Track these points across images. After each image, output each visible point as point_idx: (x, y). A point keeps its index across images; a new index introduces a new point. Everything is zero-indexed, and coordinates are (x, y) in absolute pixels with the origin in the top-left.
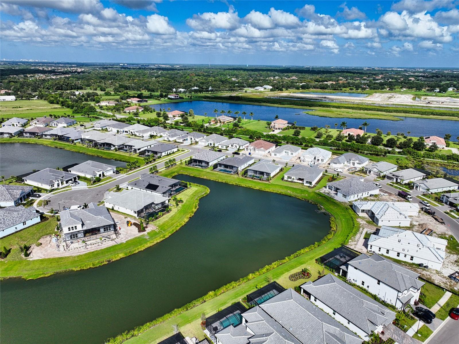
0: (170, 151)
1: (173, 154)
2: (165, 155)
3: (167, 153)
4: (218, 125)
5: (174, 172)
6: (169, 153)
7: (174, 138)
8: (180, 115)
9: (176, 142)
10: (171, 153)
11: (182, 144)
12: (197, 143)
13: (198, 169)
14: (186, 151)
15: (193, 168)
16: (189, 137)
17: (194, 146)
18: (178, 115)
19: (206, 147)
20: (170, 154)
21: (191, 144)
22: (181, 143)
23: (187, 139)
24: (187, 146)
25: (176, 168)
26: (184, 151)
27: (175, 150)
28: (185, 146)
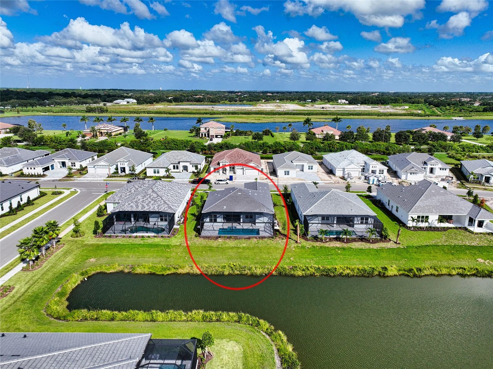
0: (18, 199)
1: (30, 207)
2: (4, 212)
3: (11, 207)
4: (101, 139)
5: (65, 274)
6: (15, 206)
7: (17, 168)
8: (8, 130)
9: (22, 175)
10: (22, 203)
11: (42, 179)
12: (83, 171)
13: (150, 241)
14: (67, 192)
15: (131, 241)
16: (56, 161)
17: (79, 179)
18: (4, 131)
19: (111, 177)
20: (20, 207)
21: (70, 176)
22: (39, 176)
23: (52, 166)
24: (60, 180)
25: (66, 254)
26: (60, 193)
27: (34, 194)
28: (53, 181)
